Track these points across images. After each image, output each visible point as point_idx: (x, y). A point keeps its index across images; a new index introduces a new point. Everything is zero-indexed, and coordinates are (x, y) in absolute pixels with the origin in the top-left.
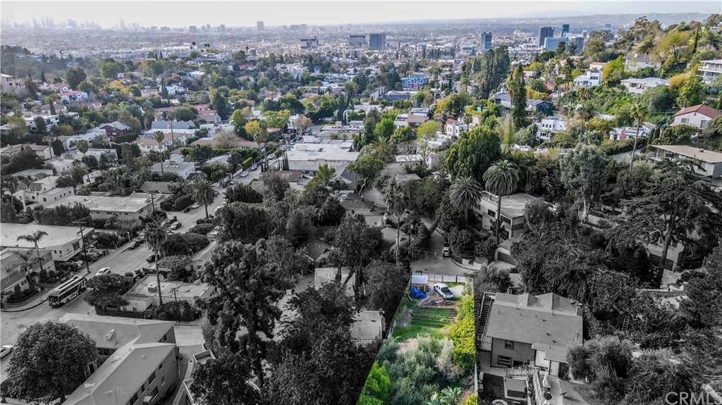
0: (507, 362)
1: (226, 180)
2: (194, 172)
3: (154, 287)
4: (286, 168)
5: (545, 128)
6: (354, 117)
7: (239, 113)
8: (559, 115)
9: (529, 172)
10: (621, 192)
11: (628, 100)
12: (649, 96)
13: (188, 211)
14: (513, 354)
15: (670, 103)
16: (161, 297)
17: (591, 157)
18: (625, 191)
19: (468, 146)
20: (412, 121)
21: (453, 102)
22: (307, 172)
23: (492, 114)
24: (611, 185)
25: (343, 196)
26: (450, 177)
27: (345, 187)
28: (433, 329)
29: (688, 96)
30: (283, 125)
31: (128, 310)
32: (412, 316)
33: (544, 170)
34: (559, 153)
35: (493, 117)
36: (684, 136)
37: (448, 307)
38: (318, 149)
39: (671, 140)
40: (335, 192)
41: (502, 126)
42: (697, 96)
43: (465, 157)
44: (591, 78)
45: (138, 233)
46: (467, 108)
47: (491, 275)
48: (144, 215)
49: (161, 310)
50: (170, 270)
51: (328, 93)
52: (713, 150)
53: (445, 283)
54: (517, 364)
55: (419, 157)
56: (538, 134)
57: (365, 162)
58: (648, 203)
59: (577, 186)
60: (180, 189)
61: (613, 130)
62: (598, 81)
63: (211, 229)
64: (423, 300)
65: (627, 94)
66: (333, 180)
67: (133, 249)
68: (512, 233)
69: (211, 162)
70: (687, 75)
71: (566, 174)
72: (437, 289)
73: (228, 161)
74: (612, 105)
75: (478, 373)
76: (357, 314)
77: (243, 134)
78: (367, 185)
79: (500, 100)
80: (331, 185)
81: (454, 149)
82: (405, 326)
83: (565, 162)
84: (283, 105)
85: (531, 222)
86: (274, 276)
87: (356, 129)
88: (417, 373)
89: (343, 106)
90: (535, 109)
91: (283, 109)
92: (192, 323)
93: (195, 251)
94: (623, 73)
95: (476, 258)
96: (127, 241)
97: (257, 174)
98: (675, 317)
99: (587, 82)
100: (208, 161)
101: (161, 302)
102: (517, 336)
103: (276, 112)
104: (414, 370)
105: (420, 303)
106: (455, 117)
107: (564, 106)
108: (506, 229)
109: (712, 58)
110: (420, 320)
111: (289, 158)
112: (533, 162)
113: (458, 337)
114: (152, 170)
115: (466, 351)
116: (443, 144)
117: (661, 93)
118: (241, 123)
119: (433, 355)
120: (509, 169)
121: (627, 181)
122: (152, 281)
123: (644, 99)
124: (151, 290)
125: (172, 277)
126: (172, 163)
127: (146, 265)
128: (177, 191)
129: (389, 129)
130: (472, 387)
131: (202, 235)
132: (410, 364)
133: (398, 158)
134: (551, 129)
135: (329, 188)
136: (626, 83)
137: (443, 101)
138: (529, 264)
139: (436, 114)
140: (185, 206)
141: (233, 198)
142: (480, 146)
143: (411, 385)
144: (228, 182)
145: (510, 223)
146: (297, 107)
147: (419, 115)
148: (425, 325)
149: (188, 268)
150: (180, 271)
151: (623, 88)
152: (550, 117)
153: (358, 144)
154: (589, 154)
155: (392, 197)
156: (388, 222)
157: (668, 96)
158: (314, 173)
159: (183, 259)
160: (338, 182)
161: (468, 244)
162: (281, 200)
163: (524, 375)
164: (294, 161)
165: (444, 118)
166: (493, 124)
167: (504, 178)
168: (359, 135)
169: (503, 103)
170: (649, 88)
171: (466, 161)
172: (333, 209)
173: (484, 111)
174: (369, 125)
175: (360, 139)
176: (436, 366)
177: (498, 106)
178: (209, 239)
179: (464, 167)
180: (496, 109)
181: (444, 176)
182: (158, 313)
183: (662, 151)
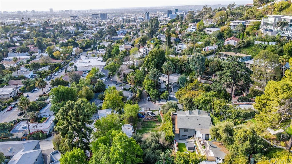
0: (185, 137)
1: (49, 77)
2: (33, 75)
3: (25, 126)
4: (76, 70)
5: (179, 48)
6: (100, 48)
7: (50, 48)
8: (183, 43)
9: (177, 65)
10: (211, 70)
11: (207, 36)
12: (214, 34)
13: (33, 91)
14: (188, 134)
15: (221, 37)
16: (29, 130)
17: (201, 58)
18: (212, 70)
19: (153, 56)
20: (126, 48)
21: (142, 39)
22: (85, 71)
23: (158, 43)
24: (207, 68)
25: (104, 79)
26: (146, 69)
27: (104, 76)
28: (152, 129)
29: (228, 34)
30: (71, 53)
31: (13, 138)
32: (141, 125)
33: (182, 64)
34: (185, 57)
35: (158, 45)
36: (229, 48)
37: (154, 120)
38: (88, 61)
39: (225, 50)
40: (100, 78)
41: (162, 48)
42: (230, 34)
43: (152, 61)
44: (193, 29)
45: (11, 103)
46: (147, 41)
47: (171, 105)
48: (12, 95)
50: (31, 118)
51: (87, 38)
52: (239, 53)
53: (151, 111)
54: (189, 137)
55: (132, 62)
56: (176, 50)
57: (111, 65)
58: (226, 73)
59: (196, 69)
60: (28, 83)
61: (204, 48)
62: (195, 29)
63: (47, 98)
64: (144, 118)
65: (206, 34)
66: (98, 74)
67: (10, 111)
68: (173, 89)
69: (41, 70)
70: (226, 27)
71: (192, 65)
72: (148, 113)
73: (48, 69)
74: (201, 39)
75: (176, 143)
76: (123, 126)
77: (53, 57)
78: (113, 74)
79: (160, 38)
80: (97, 76)
81: (148, 58)
82: (140, 129)
83: (191, 60)
84: (69, 44)
85: (181, 84)
86: (89, 114)
87: (102, 52)
88: (153, 146)
89: (95, 44)
90: (174, 41)
91: (69, 45)
92: (45, 140)
93: (41, 109)
94: (204, 26)
95: (161, 100)
96: (6, 107)
97: (63, 73)
98: (243, 113)
99: (191, 30)
100: (39, 69)
101: (30, 133)
102: (189, 126)
103: (67, 47)
104: (151, 145)
105: (143, 119)
106: (143, 46)
107: (184, 39)
108: (171, 88)
109: (234, 20)
110: (145, 126)
111: (77, 66)
112: (178, 61)
113: (166, 130)
114: (13, 75)
115: (170, 135)
116: (140, 56)
117: (218, 33)
118: (51, 53)
119: (158, 138)
120: (171, 64)
121: (213, 66)
122: (24, 124)
123: (213, 36)
124: (23, 128)
125: (32, 121)
126: (22, 71)
127: (19, 118)
128: (26, 84)
129: (118, 52)
130: (174, 148)
131: (44, 102)
132: (149, 143)
133: (124, 63)
134: (181, 48)
135: (97, 77)
136: (205, 30)
137: (136, 40)
138: (187, 99)
139: (135, 45)
140: (32, 89)
141: (55, 85)
142: (158, 56)
143: (151, 151)
144: (50, 78)
145: (172, 85)
146: (75, 45)
147: (128, 45)
148: (148, 128)
149: (39, 116)
150: (36, 118)
151: (204, 32)
152: (180, 44)
153: (105, 59)
155: (130, 78)
156: (124, 89)
157: (221, 34)
158: (88, 71)
159: (37, 113)
160: (100, 74)
161: (158, 95)
162: (78, 83)
163: (193, 141)
164: (79, 67)
165: (139, 46)
166: (159, 47)
167: (170, 68)
168: (105, 55)
169: (161, 39)
170: (214, 32)
171: (153, 62)
172: (101, 85)
173: (154, 42)
174: (109, 50)
175: (106, 56)
176: (159, 142)
177: (160, 40)
178: (47, 103)
179: (152, 65)
180: (159, 41)
181: (144, 69)
182: (29, 137)
183: (223, 54)
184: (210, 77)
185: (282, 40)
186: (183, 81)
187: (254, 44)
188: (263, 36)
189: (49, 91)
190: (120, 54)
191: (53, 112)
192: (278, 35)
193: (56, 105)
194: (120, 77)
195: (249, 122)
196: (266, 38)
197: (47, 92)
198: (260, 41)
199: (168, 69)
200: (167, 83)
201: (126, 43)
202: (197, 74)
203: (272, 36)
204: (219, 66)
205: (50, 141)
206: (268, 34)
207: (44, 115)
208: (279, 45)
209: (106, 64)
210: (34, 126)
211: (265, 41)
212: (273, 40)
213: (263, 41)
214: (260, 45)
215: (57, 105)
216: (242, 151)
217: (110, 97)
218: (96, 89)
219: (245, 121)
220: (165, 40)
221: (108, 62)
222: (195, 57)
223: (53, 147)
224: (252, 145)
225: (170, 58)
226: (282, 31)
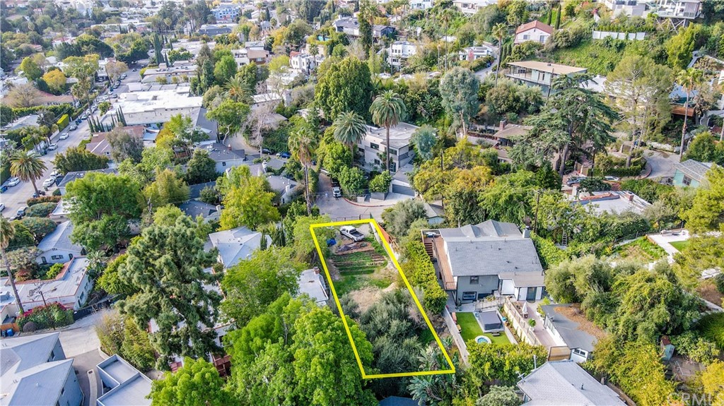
0: (470, 296)
1: (42, 145)
4: (123, 123)
5: (394, 54)
6: (176, 57)
7: (30, 62)
8: (402, 39)
10: (491, 110)
11: (463, 20)
12: (484, 15)
13: (5, 190)
14: (478, 289)
16: (20, 305)
18: (495, 109)
19: (341, 79)
20: (254, 57)
21: (292, 32)
22: (148, 125)
23: (337, 43)
24: (481, 105)
25: (208, 147)
26: (322, 114)
27: (206, 137)
28: (367, 276)
29: (518, 13)
30: (94, 73)
32: (336, 266)
33: (417, 96)
34: (420, 79)
35: (339, 47)
36: (529, 53)
37: (364, 249)
38: (151, 97)
39: (520, 57)
40: (195, 144)
41: (351, 54)
43: (338, 91)
46: (308, 38)
47: (410, 210)
49: (26, 321)
50: (17, 268)
51: (132, 30)
52: (555, 63)
53: (350, 225)
54: (482, 296)
55: (278, 96)
56: (389, 60)
57: (226, 107)
59: (458, 109)
61: (462, 51)
62: (430, 2)
63: (53, 209)
64: (335, 247)
65: (461, 14)
66: (190, 131)
68: (399, 163)
71: (448, 99)
72: (343, 232)
73: (39, 123)
75: (451, 314)
76: (298, 278)
77: (43, 87)
78: (231, 132)
79: (342, 27)
80: (188, 137)
81: (324, 84)
83: (445, 86)
84: (85, 48)
85: (421, 149)
87: (184, 70)
88: (394, 329)
89: (159, 46)
90: (380, 35)
91: (86, 52)
92: (72, 326)
93: (40, 239)
95: (372, 194)
97: (84, 131)
98: (615, 224)
99: (420, 5)
100: (10, 125)
101: (23, 313)
102: (482, 269)
103: (80, 57)
104: (389, 326)
105: (334, 250)
106: (298, 49)
107: (406, 30)
108: (394, 161)
111: (124, 111)
112: (405, 89)
115: (436, 295)
116: (295, 79)
117: (493, 12)
118: (35, 75)
119: (402, 306)
120: (396, 99)
121: (497, 99)
123: (480, 18)
125: (22, 276)
129: (231, 68)
130: (446, 329)
131: (46, 219)
132: (383, 322)
133: (257, 98)
134: (401, 54)
135: (187, 141)
136: (458, 4)
137: (279, 32)
138: (461, 194)
139: (275, 47)
141: (68, 168)
142: (353, 78)
143: (392, 343)
144: (47, 147)
145: (396, 154)
146: (105, 51)
147: (256, 49)
148: (357, 273)
149: (39, 261)
150: (31, 267)
151: (456, 9)
152: (396, 42)
153: (198, 88)
154: (467, 77)
156: (269, 170)
157: (499, 14)
158: (158, 125)
159: (31, 252)
160: (196, 133)
161: (363, 181)
162: (139, 162)
163: (494, 306)
164: (129, 114)
165: (286, 51)
166: (342, 54)
167: (393, 109)
168: (196, 77)
169: (346, 30)
170: (481, 8)
171: (340, 95)
172: (203, 164)
173: (327, 40)
174: (208, 64)
175: (200, 81)
176: (410, 317)
177: (342, 33)
178: (55, 221)
179: (338, 102)
180: (341, 37)
181: (315, 113)
182: (22, 325)
183: (515, 67)
184: (489, 128)
185: (660, 26)
186: (426, 143)
187: (591, 37)
188: (613, 17)
189: (51, 185)
190: (239, 74)
191: (79, 247)
192: (651, 15)
193: (88, 226)
194: (254, 139)
195: (631, 247)
196: (621, 22)
197: (47, 190)
198: (606, 30)
199: (389, 112)
200: (382, 149)
201: (247, 44)
202: (456, 123)
203: (636, 16)
204: (511, 99)
205: (87, 328)
206: (625, 12)
207: (54, 257)
208: (654, 39)
209: (204, 101)
210: (32, 292)
211: (618, 30)
212: (639, 27)
213: (613, 31)
214: (608, 42)
215: (90, 227)
216: (646, 330)
217: (240, 198)
218: (191, 173)
219: (621, 244)
220: (357, 32)
221: (210, 99)
222: (455, 78)
223: (100, 345)
224: (672, 314)
225: (384, 83)
226: (659, 3)
